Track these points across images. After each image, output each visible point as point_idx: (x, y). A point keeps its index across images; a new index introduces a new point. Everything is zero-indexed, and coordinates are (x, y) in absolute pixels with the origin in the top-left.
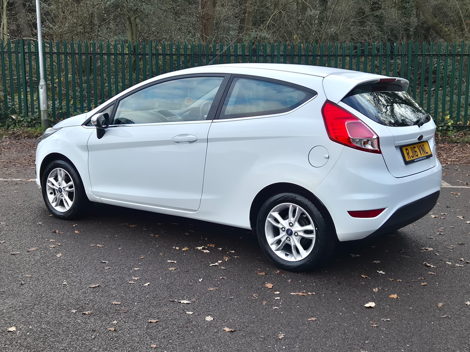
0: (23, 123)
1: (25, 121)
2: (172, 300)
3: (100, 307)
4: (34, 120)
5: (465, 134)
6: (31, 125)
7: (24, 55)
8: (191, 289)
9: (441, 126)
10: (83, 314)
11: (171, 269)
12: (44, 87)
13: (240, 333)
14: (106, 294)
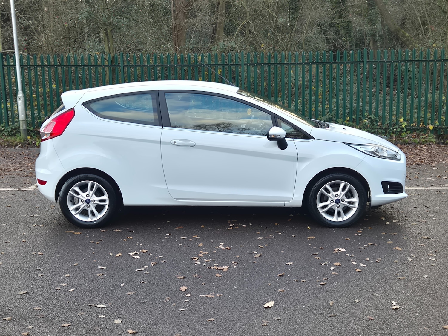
0: (4, 133)
1: (6, 130)
2: (90, 305)
3: (22, 313)
4: (14, 130)
5: (418, 135)
6: (12, 134)
7: (3, 68)
8: (111, 294)
9: (395, 128)
10: (4, 320)
11: (98, 275)
12: (22, 99)
13: (141, 334)
14: (31, 300)
